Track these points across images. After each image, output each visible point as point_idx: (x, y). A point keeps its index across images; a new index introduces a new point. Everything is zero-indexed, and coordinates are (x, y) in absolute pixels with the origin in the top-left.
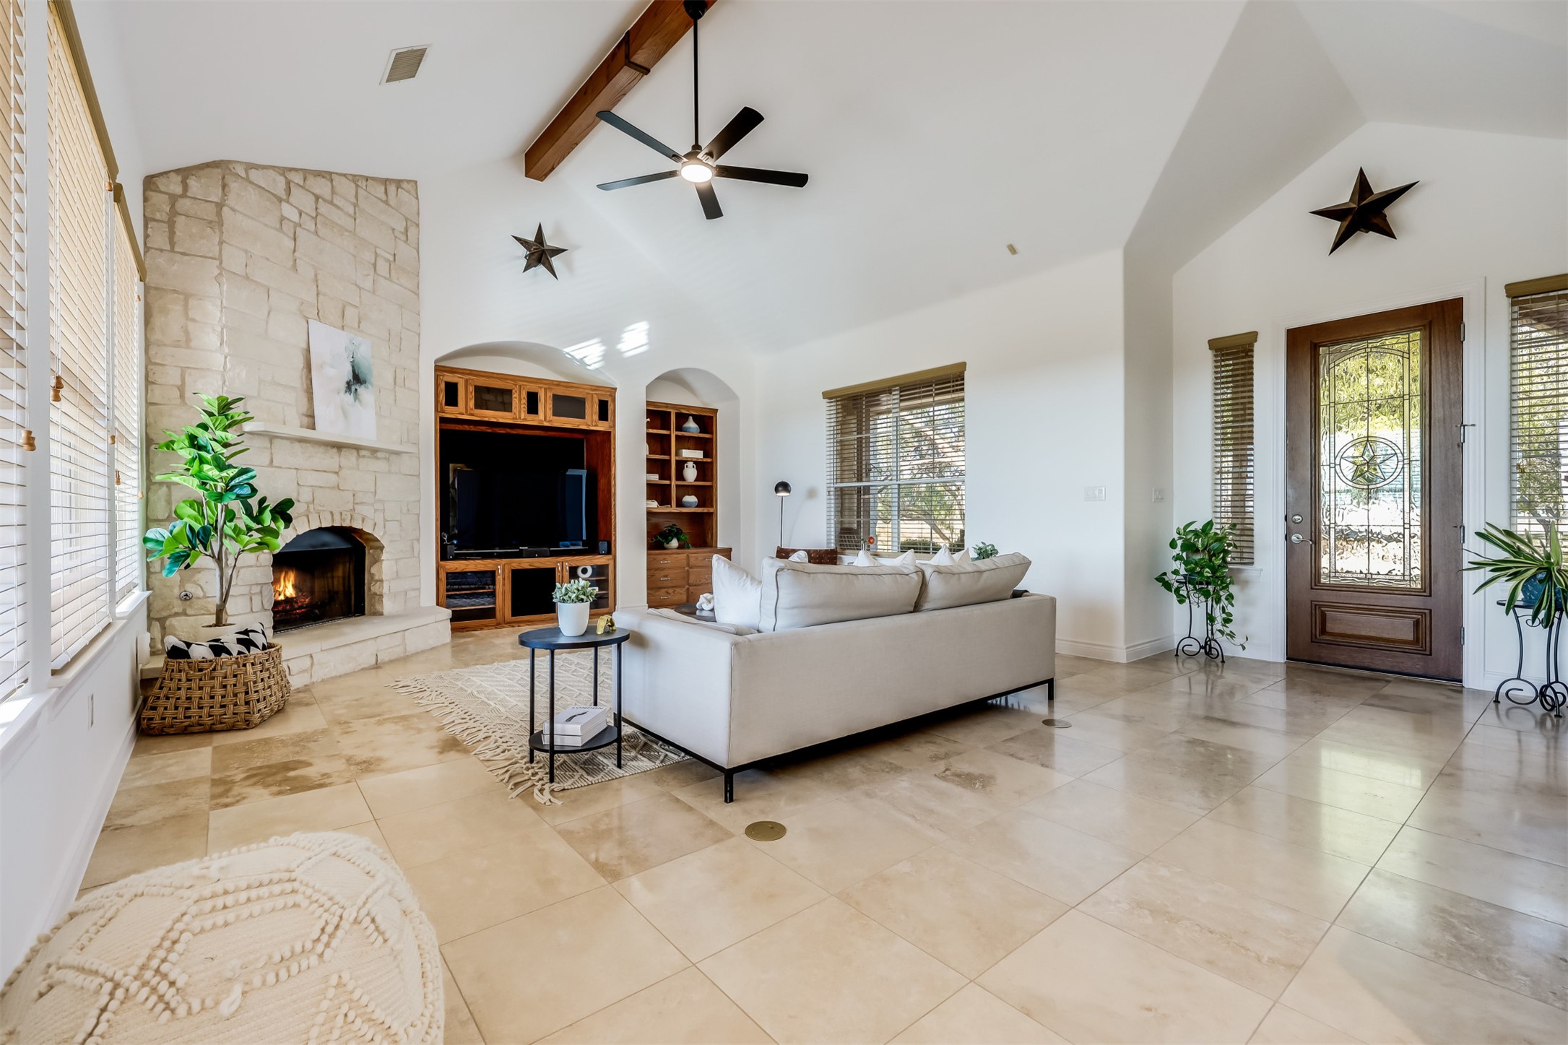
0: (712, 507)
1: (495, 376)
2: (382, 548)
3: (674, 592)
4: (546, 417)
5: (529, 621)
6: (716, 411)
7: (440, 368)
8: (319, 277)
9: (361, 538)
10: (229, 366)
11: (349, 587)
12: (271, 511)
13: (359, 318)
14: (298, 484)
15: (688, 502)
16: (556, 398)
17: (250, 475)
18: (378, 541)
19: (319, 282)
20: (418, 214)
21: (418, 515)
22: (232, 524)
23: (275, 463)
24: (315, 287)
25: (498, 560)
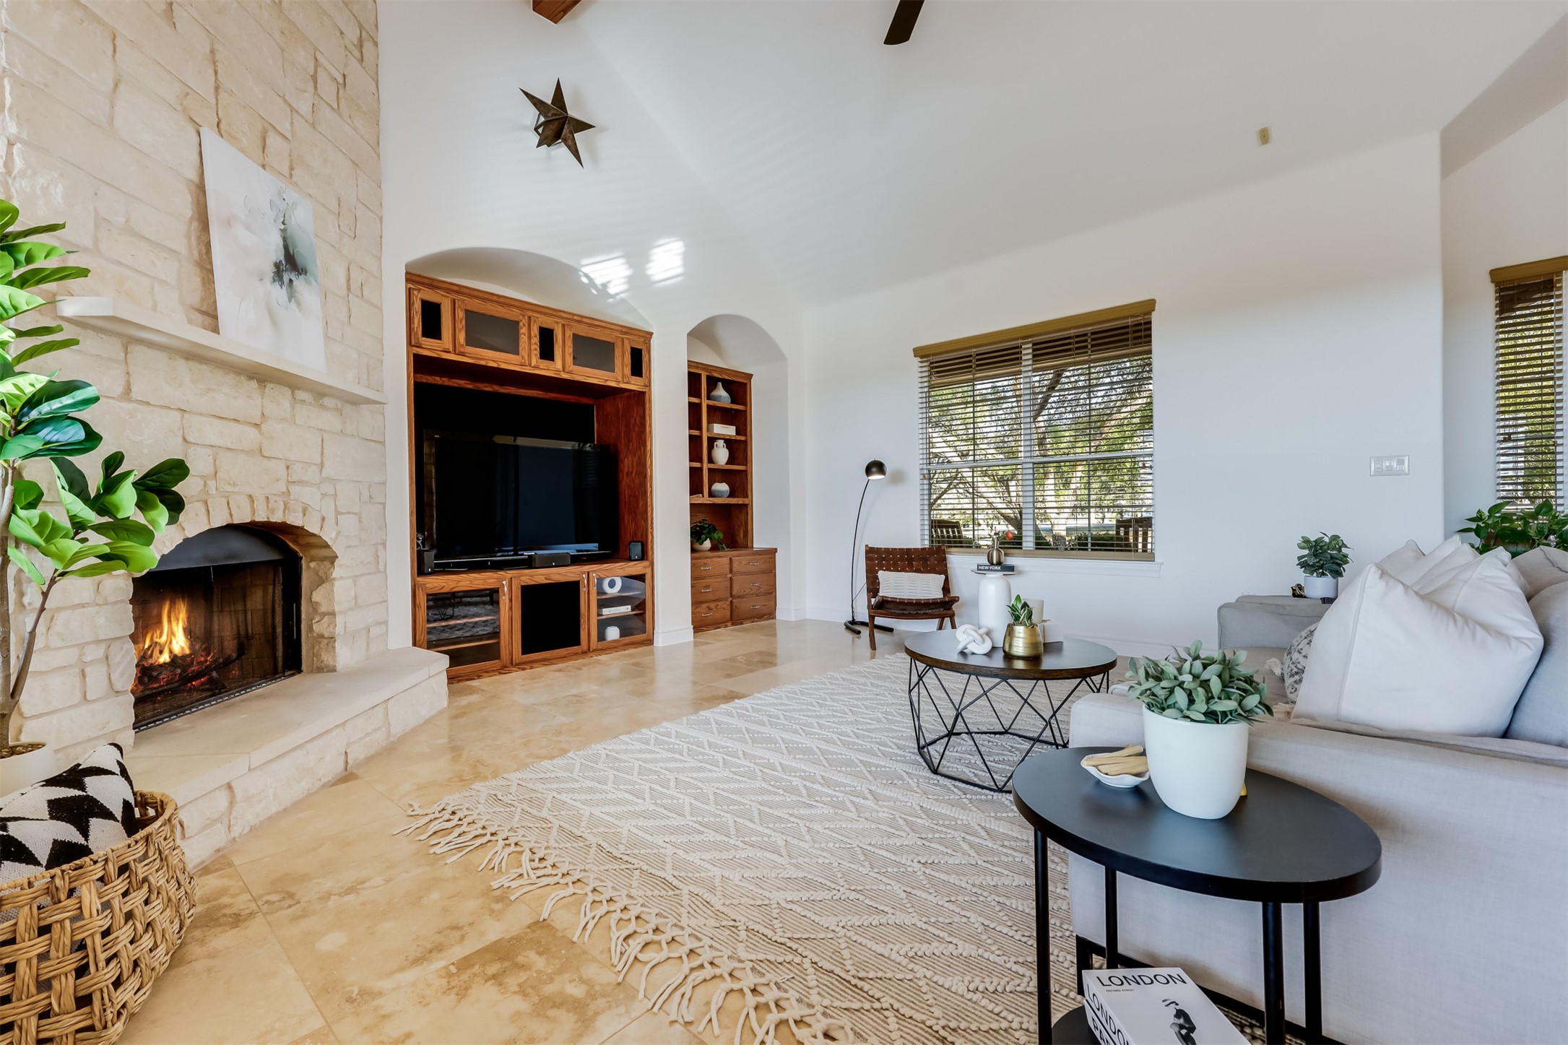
0: (747, 497)
1: (495, 298)
2: (332, 559)
3: (716, 607)
4: (562, 366)
5: (545, 660)
6: (750, 376)
7: (414, 278)
8: (218, 56)
9: (295, 542)
10: (19, 164)
11: (274, 627)
12: (135, 484)
13: (291, 161)
14: (185, 439)
15: (719, 491)
16: (577, 338)
17: (80, 395)
18: (327, 546)
19: (219, 65)
20: (376, 26)
21: (384, 505)
22: (34, 514)
23: (135, 394)
24: (211, 71)
25: (502, 573)
